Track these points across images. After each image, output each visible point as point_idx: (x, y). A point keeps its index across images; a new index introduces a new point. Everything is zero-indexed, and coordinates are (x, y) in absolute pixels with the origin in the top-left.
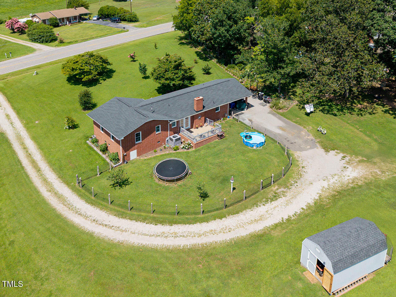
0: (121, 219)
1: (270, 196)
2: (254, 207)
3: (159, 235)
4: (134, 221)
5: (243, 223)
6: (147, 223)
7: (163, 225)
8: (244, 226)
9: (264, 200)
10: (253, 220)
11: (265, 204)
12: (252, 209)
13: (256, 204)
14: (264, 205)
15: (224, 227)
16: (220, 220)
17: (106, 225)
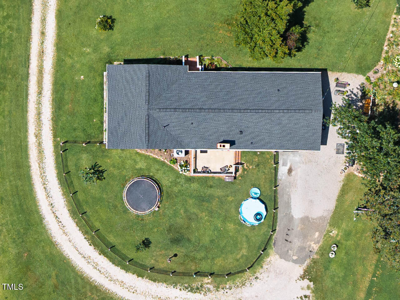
0: (71, 218)
1: (194, 285)
2: (172, 285)
3: (85, 258)
4: (78, 228)
5: (149, 293)
6: (85, 238)
7: (95, 249)
8: (148, 296)
9: (186, 285)
10: (159, 296)
11: (182, 289)
12: (168, 286)
13: (175, 284)
14: (180, 289)
15: (134, 286)
16: (137, 277)
17: (57, 217)
